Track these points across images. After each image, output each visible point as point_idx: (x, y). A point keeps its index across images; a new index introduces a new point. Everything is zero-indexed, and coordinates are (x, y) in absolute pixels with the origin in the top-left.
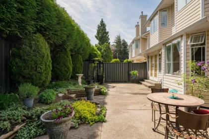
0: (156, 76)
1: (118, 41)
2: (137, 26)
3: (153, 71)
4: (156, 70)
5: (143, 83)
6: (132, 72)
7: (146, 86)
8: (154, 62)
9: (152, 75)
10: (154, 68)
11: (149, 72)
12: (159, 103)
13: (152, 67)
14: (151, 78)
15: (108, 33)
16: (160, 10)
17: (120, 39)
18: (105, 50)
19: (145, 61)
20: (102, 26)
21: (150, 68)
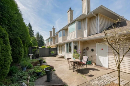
0: (61, 53)
1: (38, 35)
2: (51, 32)
3: (60, 52)
4: (61, 51)
5: (56, 56)
6: (51, 52)
7: (58, 57)
8: (60, 48)
9: (59, 53)
10: (60, 50)
11: (58, 52)
12: (71, 61)
13: (59, 50)
14: (59, 54)
15: (33, 31)
16: (63, 30)
17: (38, 34)
18: (33, 40)
19: (56, 47)
20: (29, 27)
21: (58, 50)
